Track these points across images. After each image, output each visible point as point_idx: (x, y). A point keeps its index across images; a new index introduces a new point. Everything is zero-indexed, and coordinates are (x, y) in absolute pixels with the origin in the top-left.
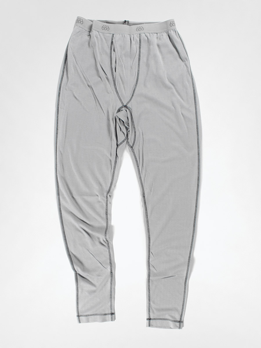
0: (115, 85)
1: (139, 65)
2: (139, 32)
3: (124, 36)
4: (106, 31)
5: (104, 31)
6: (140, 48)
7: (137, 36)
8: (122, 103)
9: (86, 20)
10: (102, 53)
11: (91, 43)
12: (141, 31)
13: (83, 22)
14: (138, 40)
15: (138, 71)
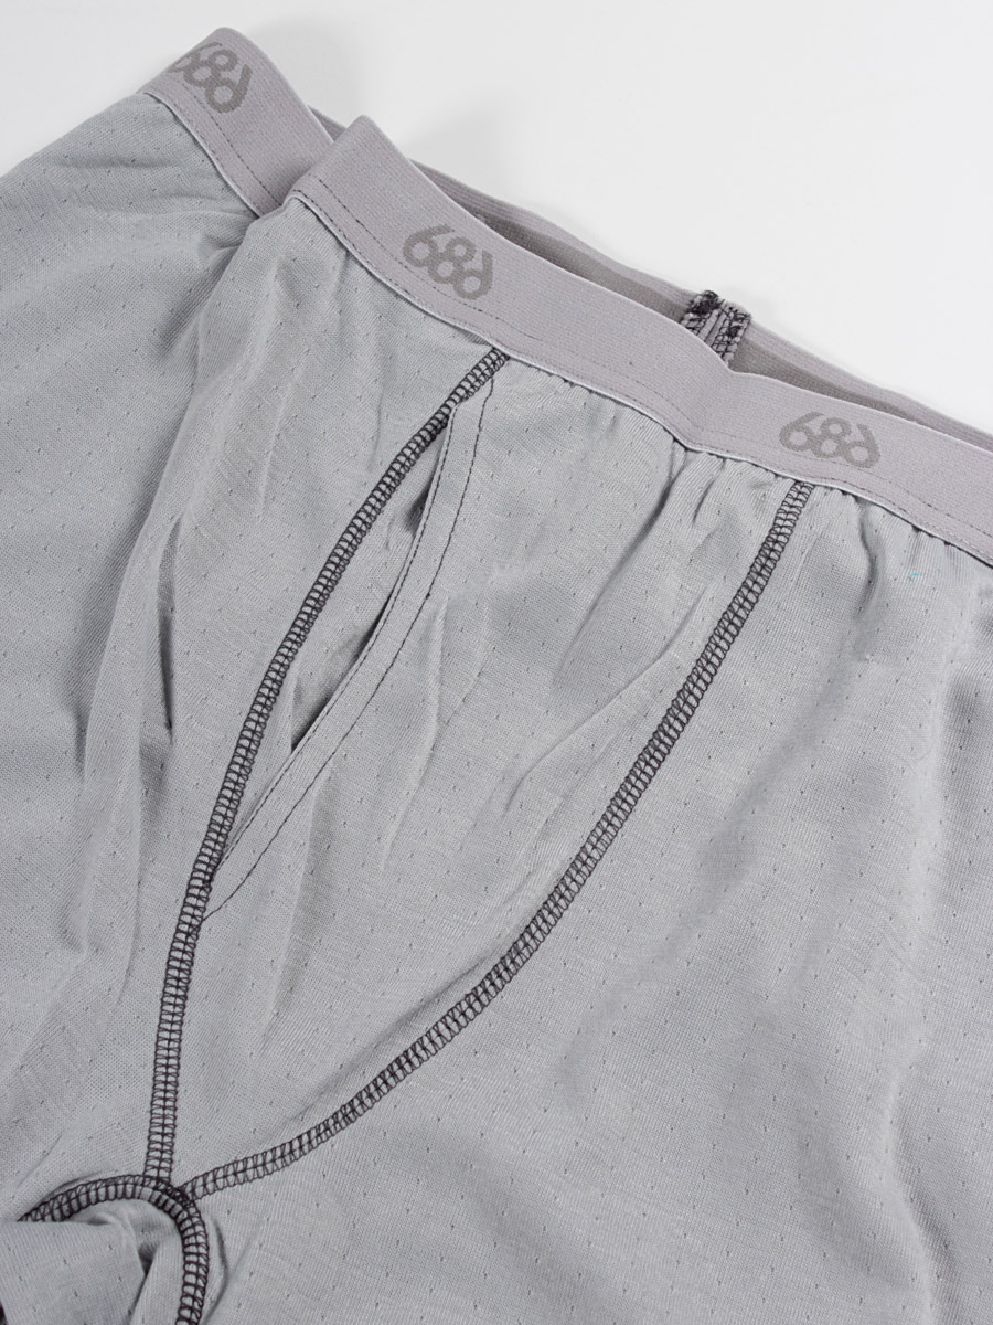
0: (207, 884)
1: (623, 801)
2: (804, 466)
3: (615, 419)
4: (441, 298)
5: (413, 281)
6: (730, 625)
7: (758, 485)
8: (162, 1136)
9: (299, 105)
10: (264, 479)
11: (199, 320)
12: (837, 470)
13: (240, 92)
14: (755, 532)
15: (582, 864)
